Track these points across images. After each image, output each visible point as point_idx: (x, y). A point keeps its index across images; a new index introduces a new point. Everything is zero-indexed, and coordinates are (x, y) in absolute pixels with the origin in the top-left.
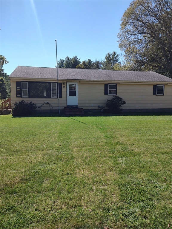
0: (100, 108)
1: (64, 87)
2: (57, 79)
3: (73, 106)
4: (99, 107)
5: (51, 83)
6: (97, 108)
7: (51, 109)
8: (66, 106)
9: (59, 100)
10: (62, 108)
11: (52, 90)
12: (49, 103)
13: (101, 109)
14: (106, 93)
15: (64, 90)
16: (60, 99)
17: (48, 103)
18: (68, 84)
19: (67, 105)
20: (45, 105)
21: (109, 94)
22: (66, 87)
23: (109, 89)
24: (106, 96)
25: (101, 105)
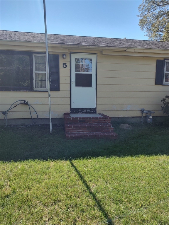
0: (144, 115)
1: (64, 64)
2: (45, 44)
3: (84, 109)
4: (142, 111)
5: (34, 55)
6: (138, 114)
7: (34, 116)
8: (69, 109)
9: (50, 96)
10: (60, 115)
11: (34, 72)
12: (27, 104)
13: (146, 117)
14: (159, 81)
15: (63, 73)
16: (54, 94)
17: (25, 103)
18: (74, 57)
19: (71, 108)
20: (20, 108)
21: (165, 83)
22: (68, 65)
23: (165, 72)
24: (160, 87)
25: (147, 108)
